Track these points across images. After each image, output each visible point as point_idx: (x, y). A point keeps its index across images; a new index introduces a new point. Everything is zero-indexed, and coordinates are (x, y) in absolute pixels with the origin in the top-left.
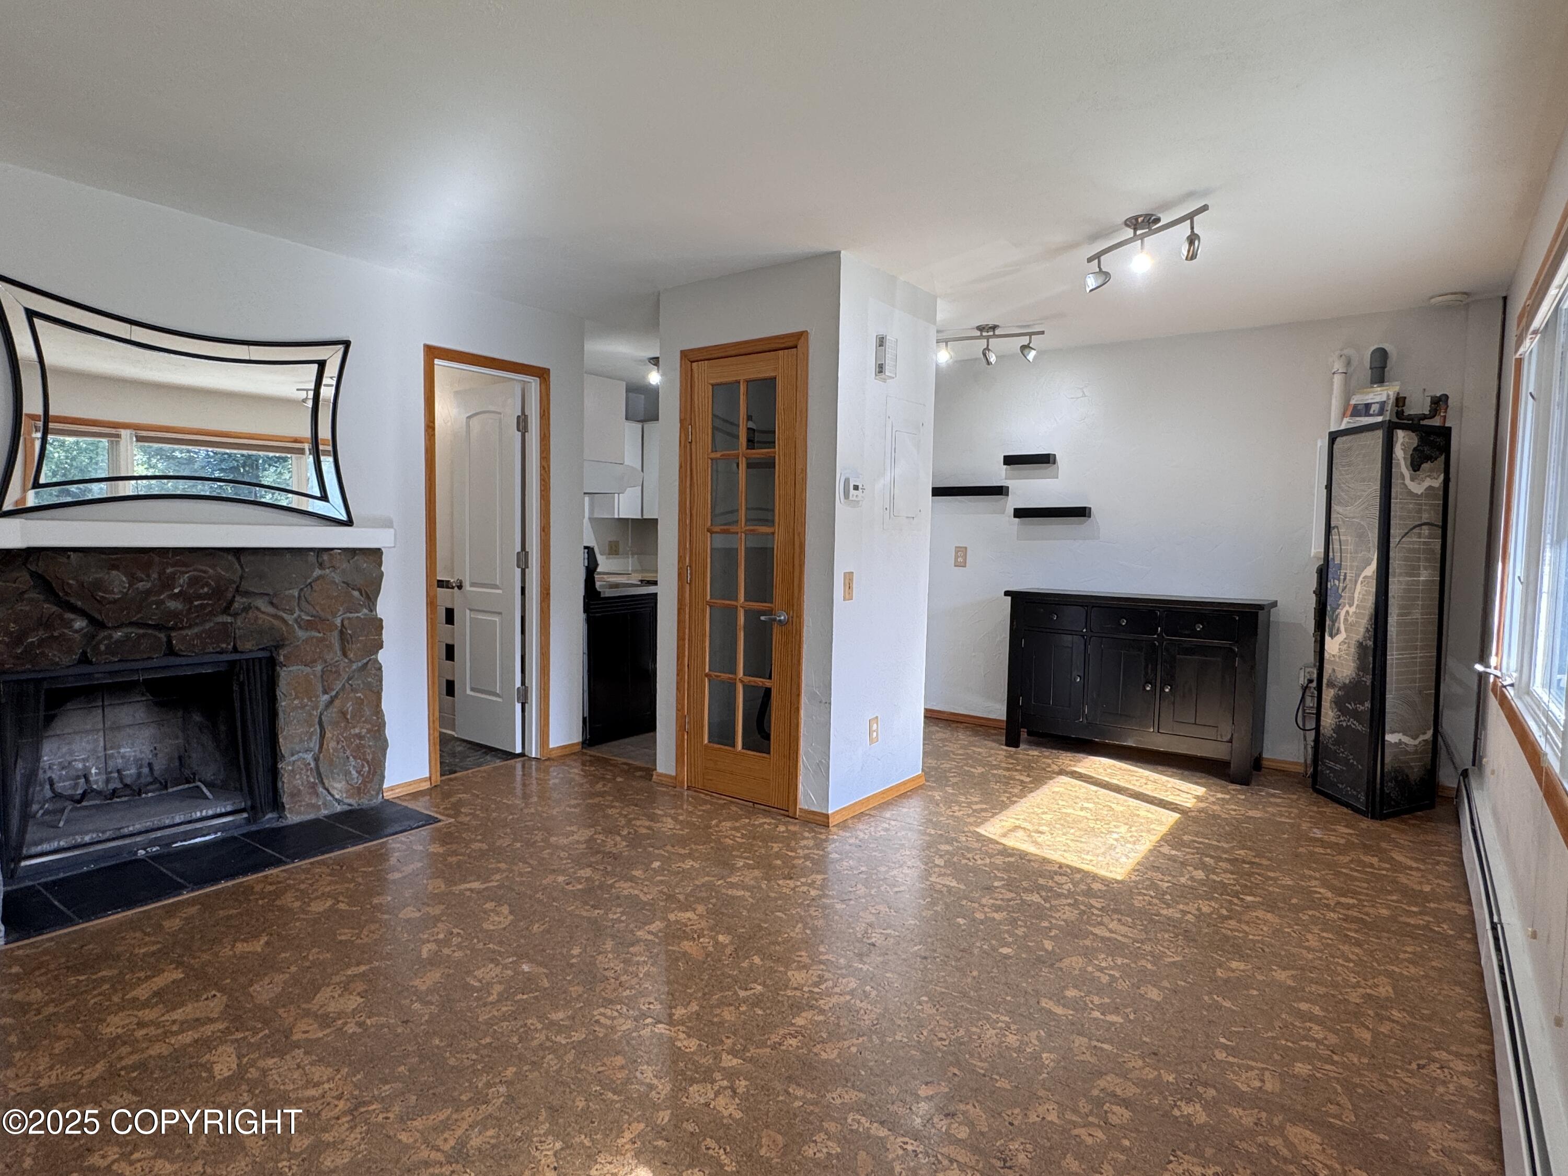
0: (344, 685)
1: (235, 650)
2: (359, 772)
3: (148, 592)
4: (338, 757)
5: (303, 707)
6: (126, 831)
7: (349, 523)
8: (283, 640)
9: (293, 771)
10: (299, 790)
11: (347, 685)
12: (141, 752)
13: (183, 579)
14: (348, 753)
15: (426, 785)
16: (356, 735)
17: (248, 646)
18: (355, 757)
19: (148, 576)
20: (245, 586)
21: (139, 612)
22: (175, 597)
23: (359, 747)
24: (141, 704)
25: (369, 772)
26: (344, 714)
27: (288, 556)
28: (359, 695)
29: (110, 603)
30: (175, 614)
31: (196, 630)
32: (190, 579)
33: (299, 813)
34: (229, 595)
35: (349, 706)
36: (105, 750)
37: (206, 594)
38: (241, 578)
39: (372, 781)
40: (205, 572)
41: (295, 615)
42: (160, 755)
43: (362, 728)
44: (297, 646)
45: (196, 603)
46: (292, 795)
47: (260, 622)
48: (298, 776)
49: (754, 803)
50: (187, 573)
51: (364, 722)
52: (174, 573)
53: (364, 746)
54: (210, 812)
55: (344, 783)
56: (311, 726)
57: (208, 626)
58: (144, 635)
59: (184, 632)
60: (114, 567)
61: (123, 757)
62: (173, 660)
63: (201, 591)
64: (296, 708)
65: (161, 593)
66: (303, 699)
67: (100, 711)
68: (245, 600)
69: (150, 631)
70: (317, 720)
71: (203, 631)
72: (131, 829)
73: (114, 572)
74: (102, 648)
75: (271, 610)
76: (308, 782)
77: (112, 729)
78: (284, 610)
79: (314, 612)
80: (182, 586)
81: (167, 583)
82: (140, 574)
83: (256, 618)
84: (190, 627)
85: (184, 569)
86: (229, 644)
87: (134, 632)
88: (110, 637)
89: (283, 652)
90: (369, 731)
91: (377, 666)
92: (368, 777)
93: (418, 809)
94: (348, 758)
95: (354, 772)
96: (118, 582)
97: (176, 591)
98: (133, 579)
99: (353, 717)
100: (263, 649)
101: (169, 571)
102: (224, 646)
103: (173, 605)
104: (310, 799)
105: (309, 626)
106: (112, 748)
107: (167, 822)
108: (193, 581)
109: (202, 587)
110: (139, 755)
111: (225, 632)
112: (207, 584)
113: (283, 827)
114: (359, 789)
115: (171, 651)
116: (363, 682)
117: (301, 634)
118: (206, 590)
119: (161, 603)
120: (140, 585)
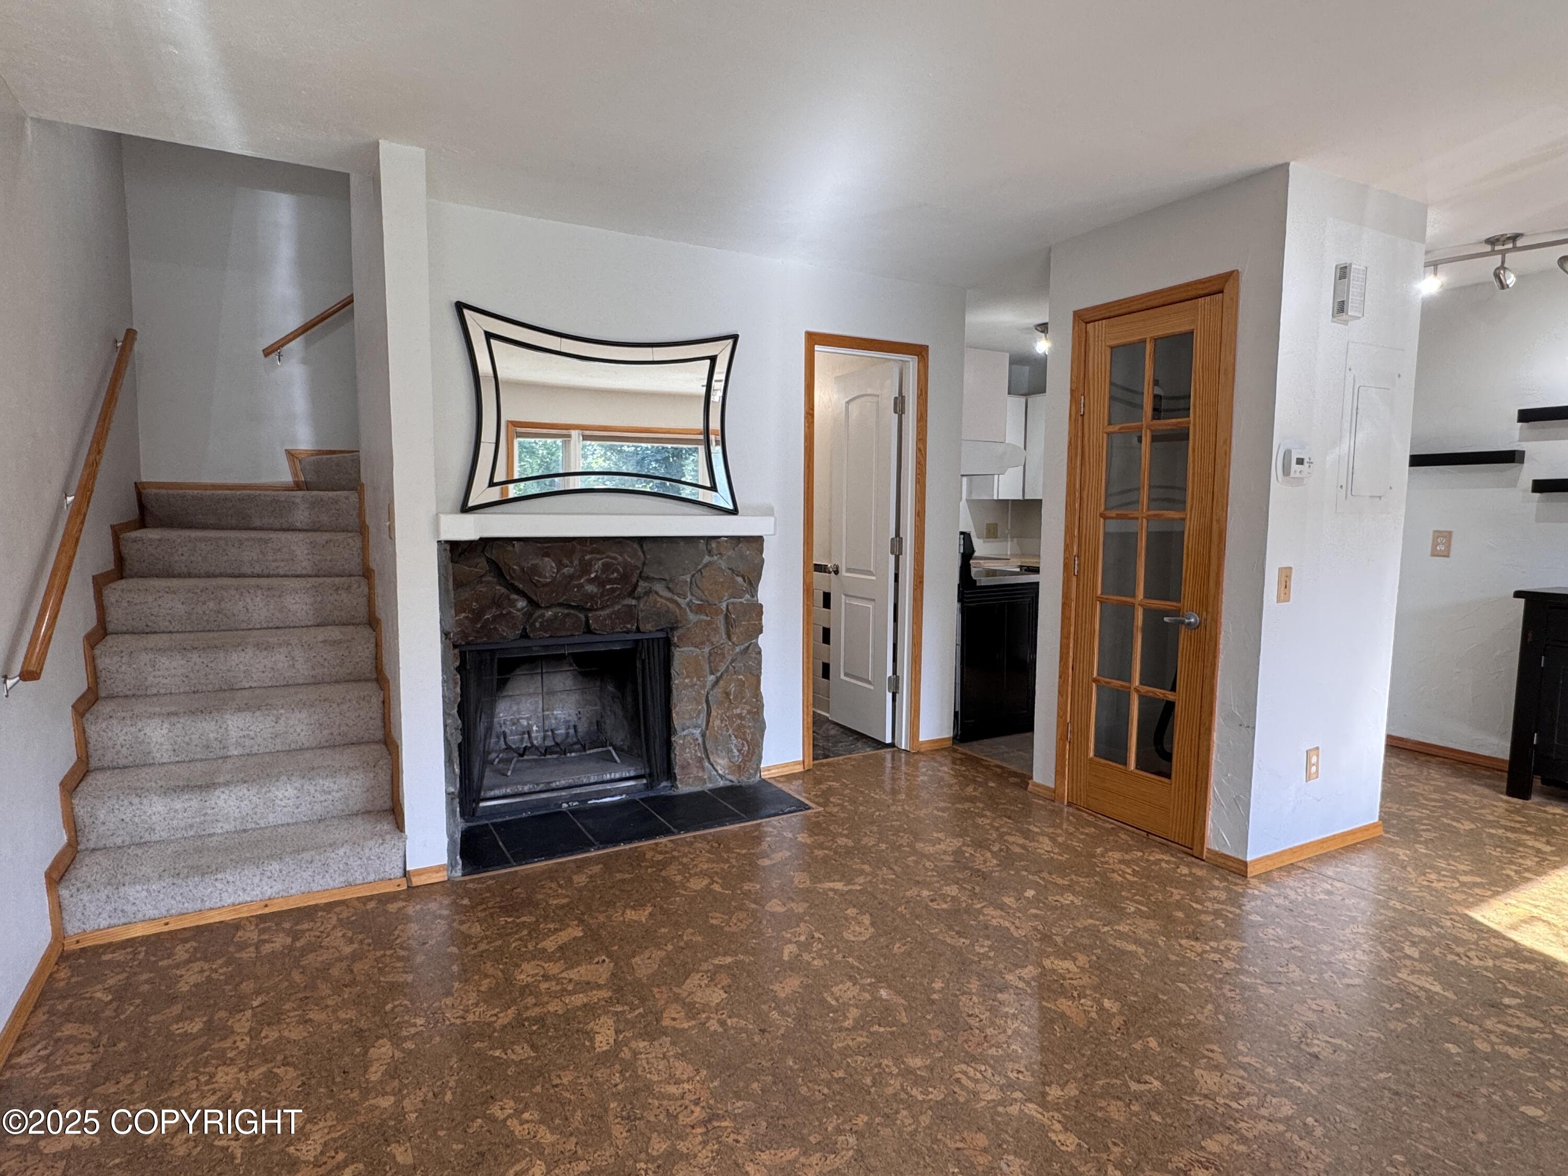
0: (728, 667)
1: (638, 630)
2: (739, 751)
3: (571, 577)
4: (721, 735)
5: (693, 686)
6: (554, 785)
7: (734, 512)
8: (677, 622)
9: (683, 744)
10: (689, 764)
11: (731, 668)
12: (569, 715)
13: (598, 565)
14: (730, 731)
15: (799, 769)
16: (738, 715)
17: (649, 627)
18: (736, 737)
19: (572, 562)
20: (648, 571)
21: (564, 594)
22: (591, 581)
23: (740, 727)
24: (568, 673)
25: (748, 752)
26: (727, 694)
27: (682, 543)
28: (741, 677)
29: (543, 586)
30: (592, 597)
31: (607, 611)
32: (603, 565)
33: (688, 784)
34: (634, 580)
35: (732, 688)
36: (543, 711)
37: (616, 578)
38: (644, 564)
39: (751, 760)
40: (615, 559)
41: (688, 600)
42: (583, 719)
43: (743, 709)
44: (688, 629)
45: (608, 587)
46: (683, 767)
47: (658, 605)
48: (687, 750)
49: (1148, 833)
50: (600, 559)
51: (745, 703)
52: (591, 560)
53: (744, 726)
54: (618, 776)
55: (726, 760)
56: (699, 703)
57: (617, 607)
58: (568, 615)
59: (598, 613)
60: (547, 554)
61: (556, 719)
62: (589, 638)
63: (612, 576)
64: (686, 687)
65: (580, 577)
66: (692, 678)
67: (540, 678)
68: (646, 584)
69: (573, 612)
70: (704, 699)
71: (612, 614)
72: (558, 783)
73: (547, 559)
74: (537, 625)
75: (668, 595)
76: (696, 756)
77: (548, 693)
78: (679, 595)
79: (704, 597)
80: (597, 571)
81: (585, 568)
82: (565, 561)
83: (656, 602)
84: (603, 608)
85: (598, 556)
86: (633, 625)
87: (561, 612)
88: (543, 615)
89: (677, 633)
90: (749, 712)
91: (757, 650)
92: (747, 756)
93: (790, 792)
94: (730, 736)
95: (735, 751)
96: (548, 566)
97: (593, 576)
98: (560, 565)
99: (736, 697)
100: (662, 630)
101: (587, 557)
102: (629, 626)
103: (591, 588)
104: (698, 772)
105: (699, 610)
106: (548, 710)
107: (585, 781)
108: (607, 567)
109: (613, 573)
110: (568, 718)
111: (630, 614)
112: (618, 571)
113: (676, 796)
114: (739, 767)
115: (589, 631)
116: (745, 665)
117: (692, 617)
118: (615, 575)
119: (581, 586)
120: (565, 570)
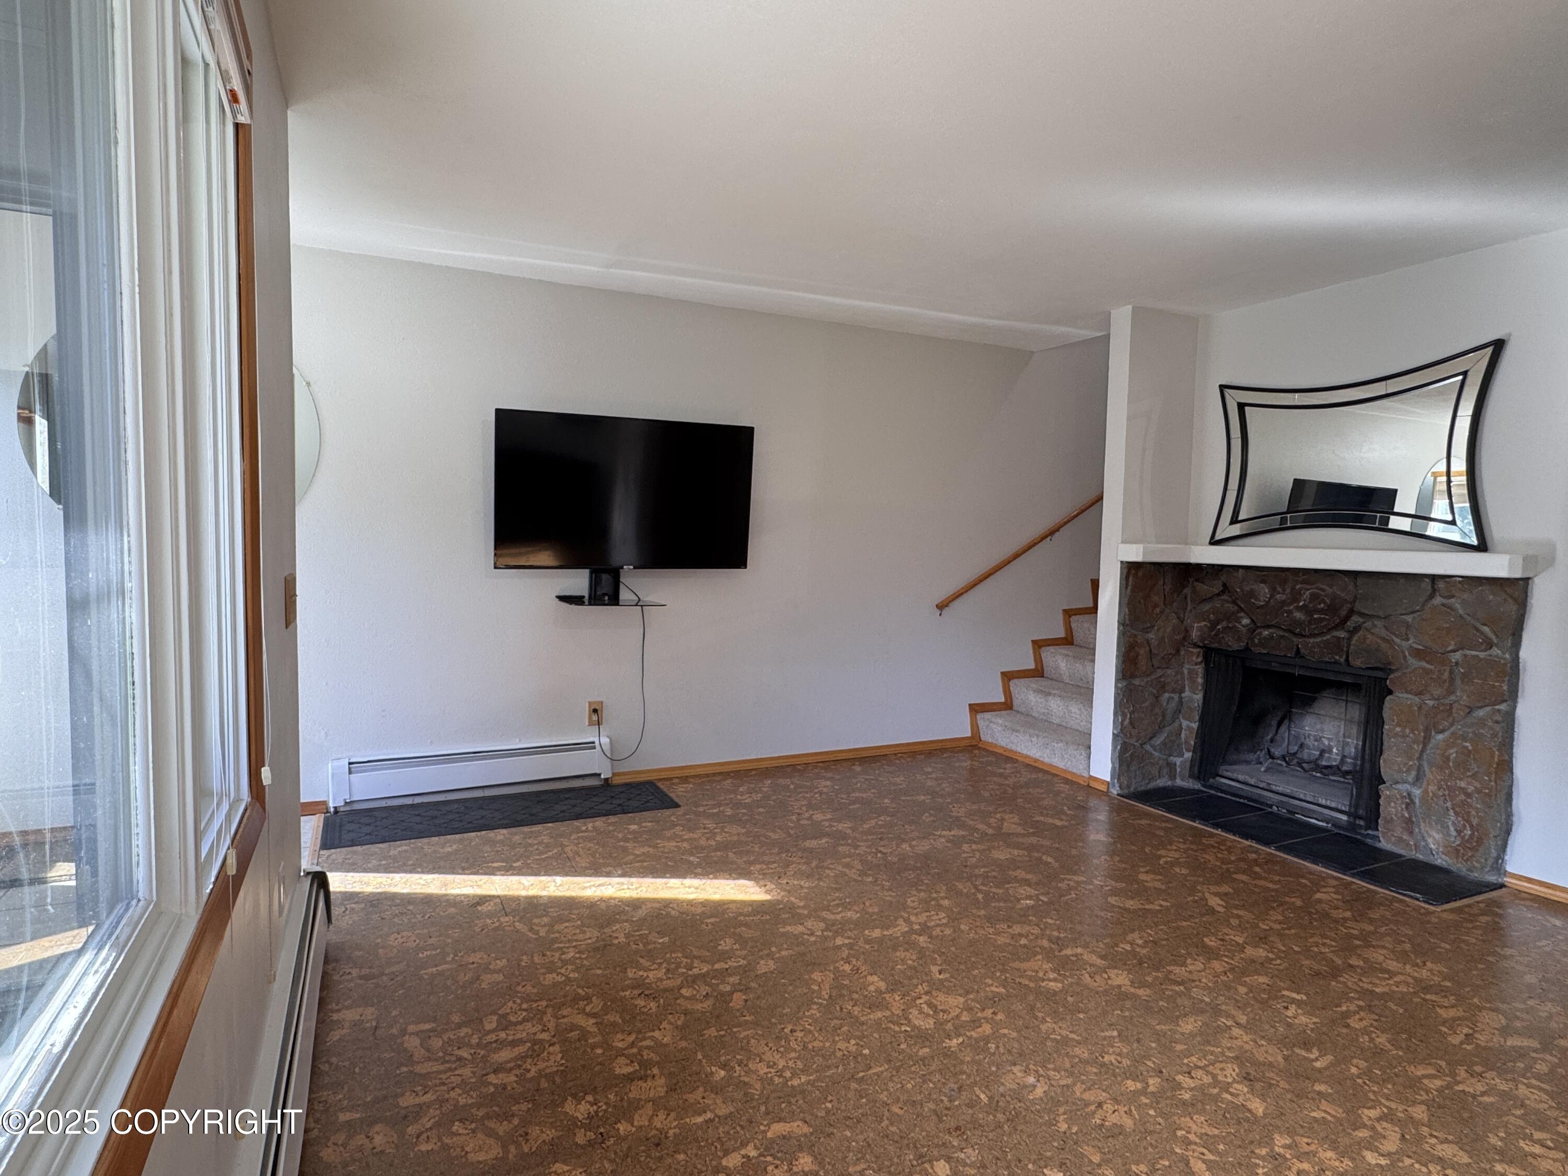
0: (1455, 728)
1: (1348, 664)
2: (1459, 832)
3: (1283, 603)
4: (1437, 804)
5: (1404, 736)
6: (1274, 788)
7: (1481, 549)
8: (1389, 663)
9: (1389, 797)
10: (1394, 820)
13: (1307, 595)
14: (1449, 804)
16: (1464, 789)
17: (1360, 662)
18: (1457, 814)
19: (1284, 590)
20: (1358, 606)
21: (1276, 618)
22: (1299, 609)
23: (1463, 803)
25: (1474, 837)
26: (1448, 759)
27: (1402, 581)
28: (1467, 744)
29: (1258, 608)
30: (1301, 624)
31: (1319, 639)
32: (1311, 595)
34: (1343, 613)
35: (1453, 755)
37: (1322, 609)
38: (1355, 599)
40: (1323, 590)
41: (1408, 642)
43: (1469, 784)
44: (1404, 673)
45: (1315, 616)
46: (1387, 822)
47: (1368, 642)
48: (1392, 804)
50: (1308, 590)
51: (1470, 777)
52: (1301, 589)
55: (1440, 834)
56: (1410, 759)
57: (1329, 637)
58: (1282, 637)
59: (1307, 640)
60: (1263, 582)
62: (1296, 661)
63: (1319, 607)
65: (1290, 604)
66: (1405, 727)
68: (1358, 619)
69: (1286, 635)
70: (1417, 755)
71: (1321, 642)
73: (1262, 585)
74: (1256, 641)
75: (1383, 633)
76: (1403, 816)
78: (1399, 636)
79: (1425, 642)
80: (1305, 601)
81: (1295, 597)
82: (1279, 589)
83: (1365, 639)
84: (1312, 636)
85: (1307, 586)
86: (1341, 657)
87: (1276, 633)
88: (1260, 634)
89: (1392, 676)
93: (1475, 897)
94: (1448, 810)
95: (1452, 829)
96: (1264, 591)
97: (1301, 604)
98: (1273, 590)
99: (1459, 766)
100: (1374, 669)
101: (1297, 587)
102: (1337, 658)
103: (1298, 615)
104: (1401, 833)
105: (1421, 655)
107: (1302, 796)
108: (1314, 597)
109: (1320, 604)
111: (1339, 645)
112: (1324, 602)
113: (1376, 848)
115: (1299, 653)
116: (1473, 732)
117: (1413, 662)
118: (1322, 605)
119: (1290, 612)
120: (1278, 596)
